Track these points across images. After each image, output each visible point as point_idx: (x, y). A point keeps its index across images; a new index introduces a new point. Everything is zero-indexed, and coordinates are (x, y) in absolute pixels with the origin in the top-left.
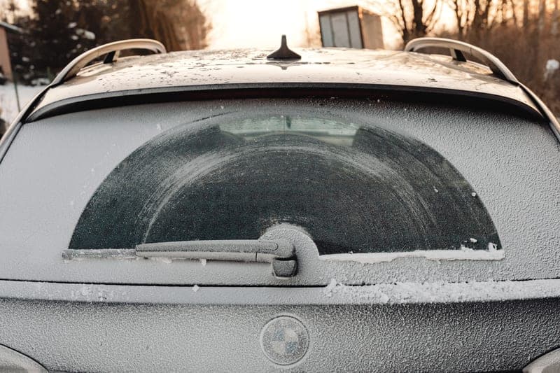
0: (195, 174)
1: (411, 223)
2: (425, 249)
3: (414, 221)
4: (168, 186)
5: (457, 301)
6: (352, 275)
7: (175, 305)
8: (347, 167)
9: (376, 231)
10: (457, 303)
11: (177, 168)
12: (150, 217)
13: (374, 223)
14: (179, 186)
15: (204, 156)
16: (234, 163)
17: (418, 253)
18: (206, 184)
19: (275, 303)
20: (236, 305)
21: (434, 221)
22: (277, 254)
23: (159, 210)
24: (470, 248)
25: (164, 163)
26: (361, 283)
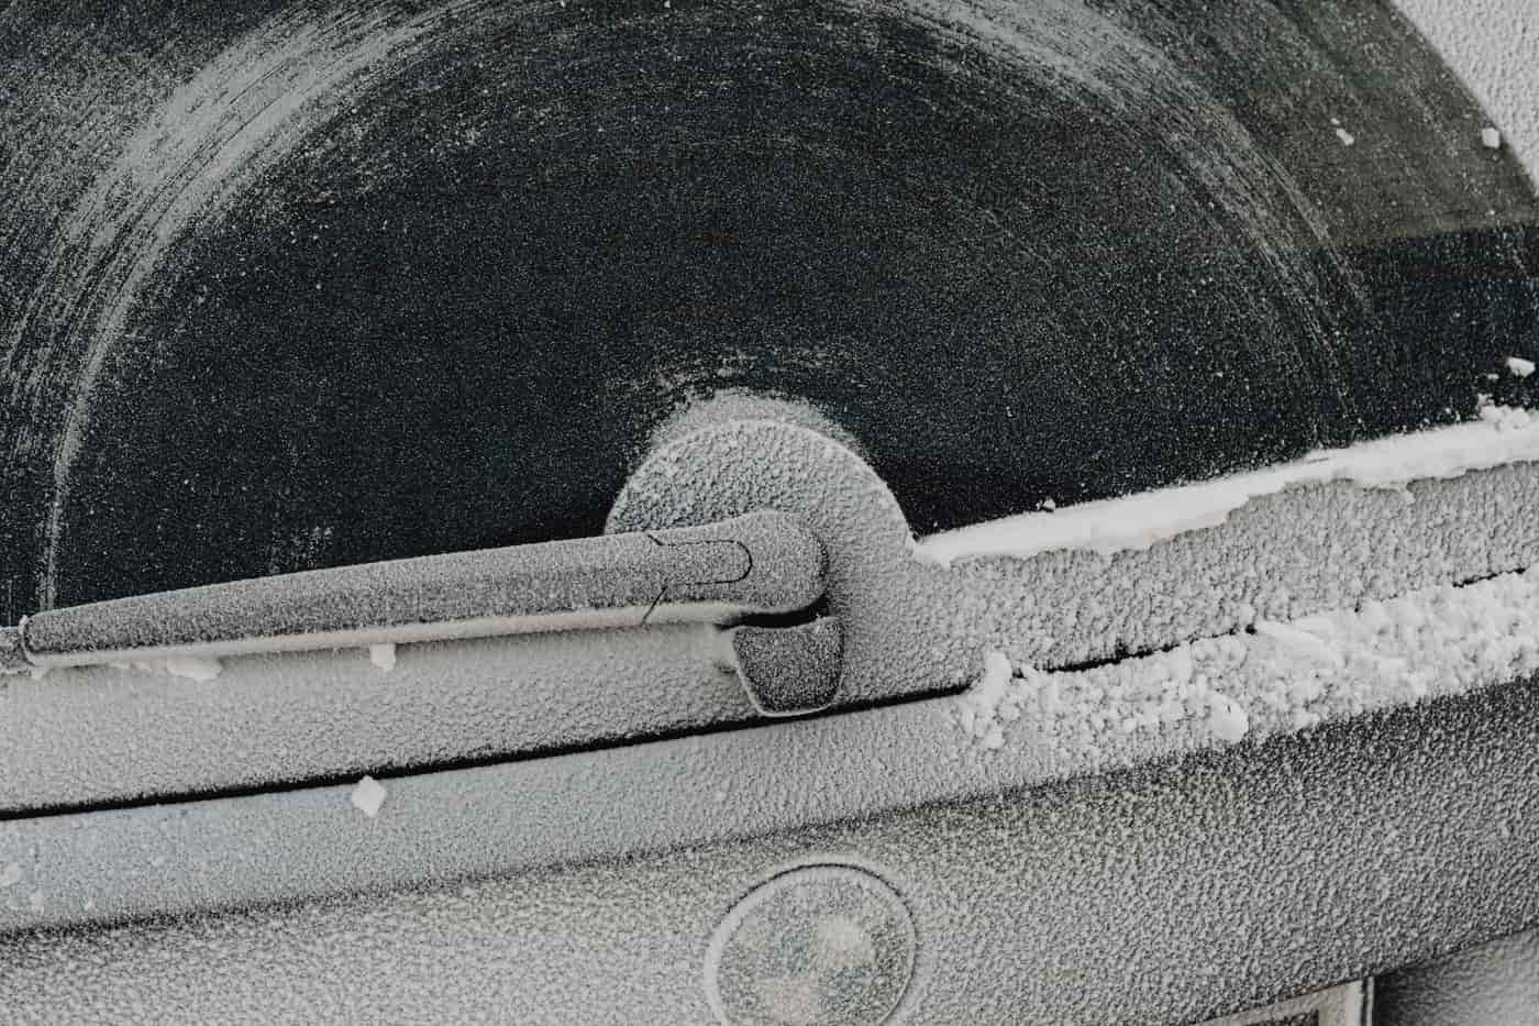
0: (231, 155)
1: (1271, 318)
2: (1342, 439)
3: (1280, 303)
4: (105, 236)
5: (1507, 675)
6: (1071, 620)
7: (286, 907)
8: (955, 54)
9: (1135, 382)
10: (1506, 687)
11: (130, 123)
12: (50, 427)
13: (1120, 338)
14: (166, 232)
15: (252, 41)
16: (414, 75)
17: (1321, 464)
18: (302, 211)
19: (763, 822)
20: (588, 863)
21: (1358, 295)
22: (756, 598)
23: (87, 383)
24: (1513, 405)
25: (54, 102)
26: (1111, 650)
